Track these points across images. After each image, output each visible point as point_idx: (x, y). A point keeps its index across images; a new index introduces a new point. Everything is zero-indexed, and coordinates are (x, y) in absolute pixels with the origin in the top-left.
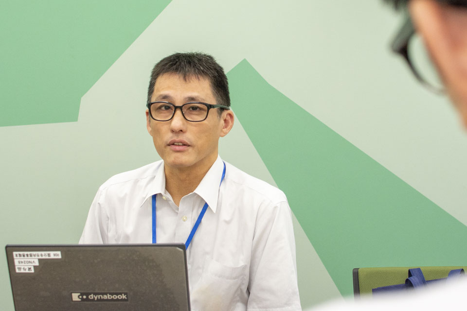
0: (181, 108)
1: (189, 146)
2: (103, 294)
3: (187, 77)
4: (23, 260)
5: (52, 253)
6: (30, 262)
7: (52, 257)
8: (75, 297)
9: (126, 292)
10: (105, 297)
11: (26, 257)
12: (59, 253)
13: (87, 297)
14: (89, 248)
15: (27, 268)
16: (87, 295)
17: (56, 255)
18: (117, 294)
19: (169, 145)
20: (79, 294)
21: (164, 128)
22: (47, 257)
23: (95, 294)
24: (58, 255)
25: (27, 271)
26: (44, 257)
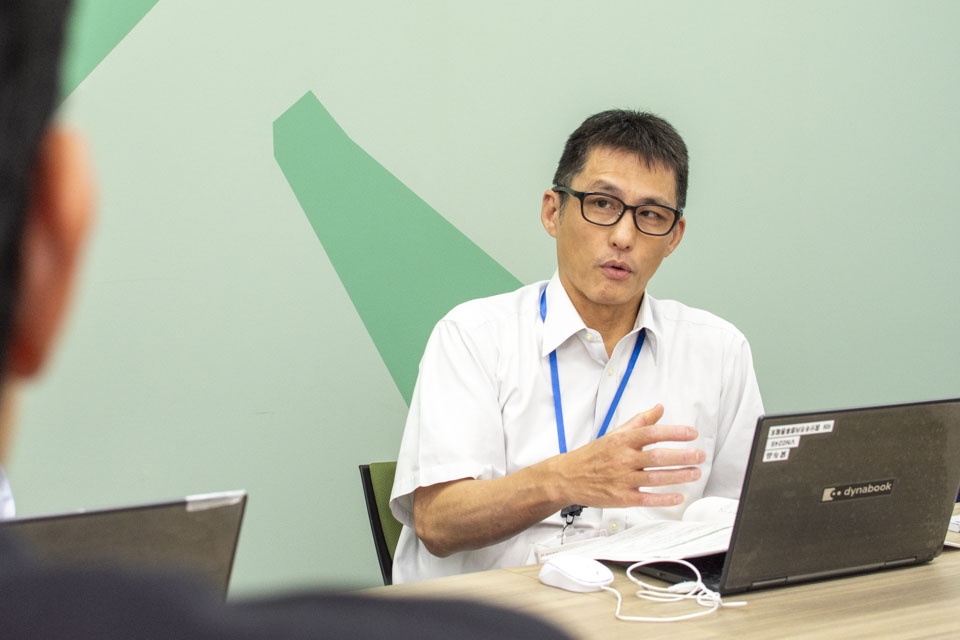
0: (633, 209)
1: (630, 272)
2: (862, 486)
3: (651, 164)
4: (778, 440)
5: (822, 424)
6: (788, 442)
7: (821, 430)
8: (827, 495)
9: (892, 478)
10: (866, 490)
11: (785, 434)
12: (831, 423)
13: (843, 493)
14: (869, 412)
15: (780, 452)
16: (842, 489)
17: (826, 427)
18: (880, 484)
19: (602, 267)
20: (833, 489)
21: (599, 237)
22: (814, 432)
23: (854, 487)
24: (829, 426)
25: (779, 459)
26: (810, 432)
